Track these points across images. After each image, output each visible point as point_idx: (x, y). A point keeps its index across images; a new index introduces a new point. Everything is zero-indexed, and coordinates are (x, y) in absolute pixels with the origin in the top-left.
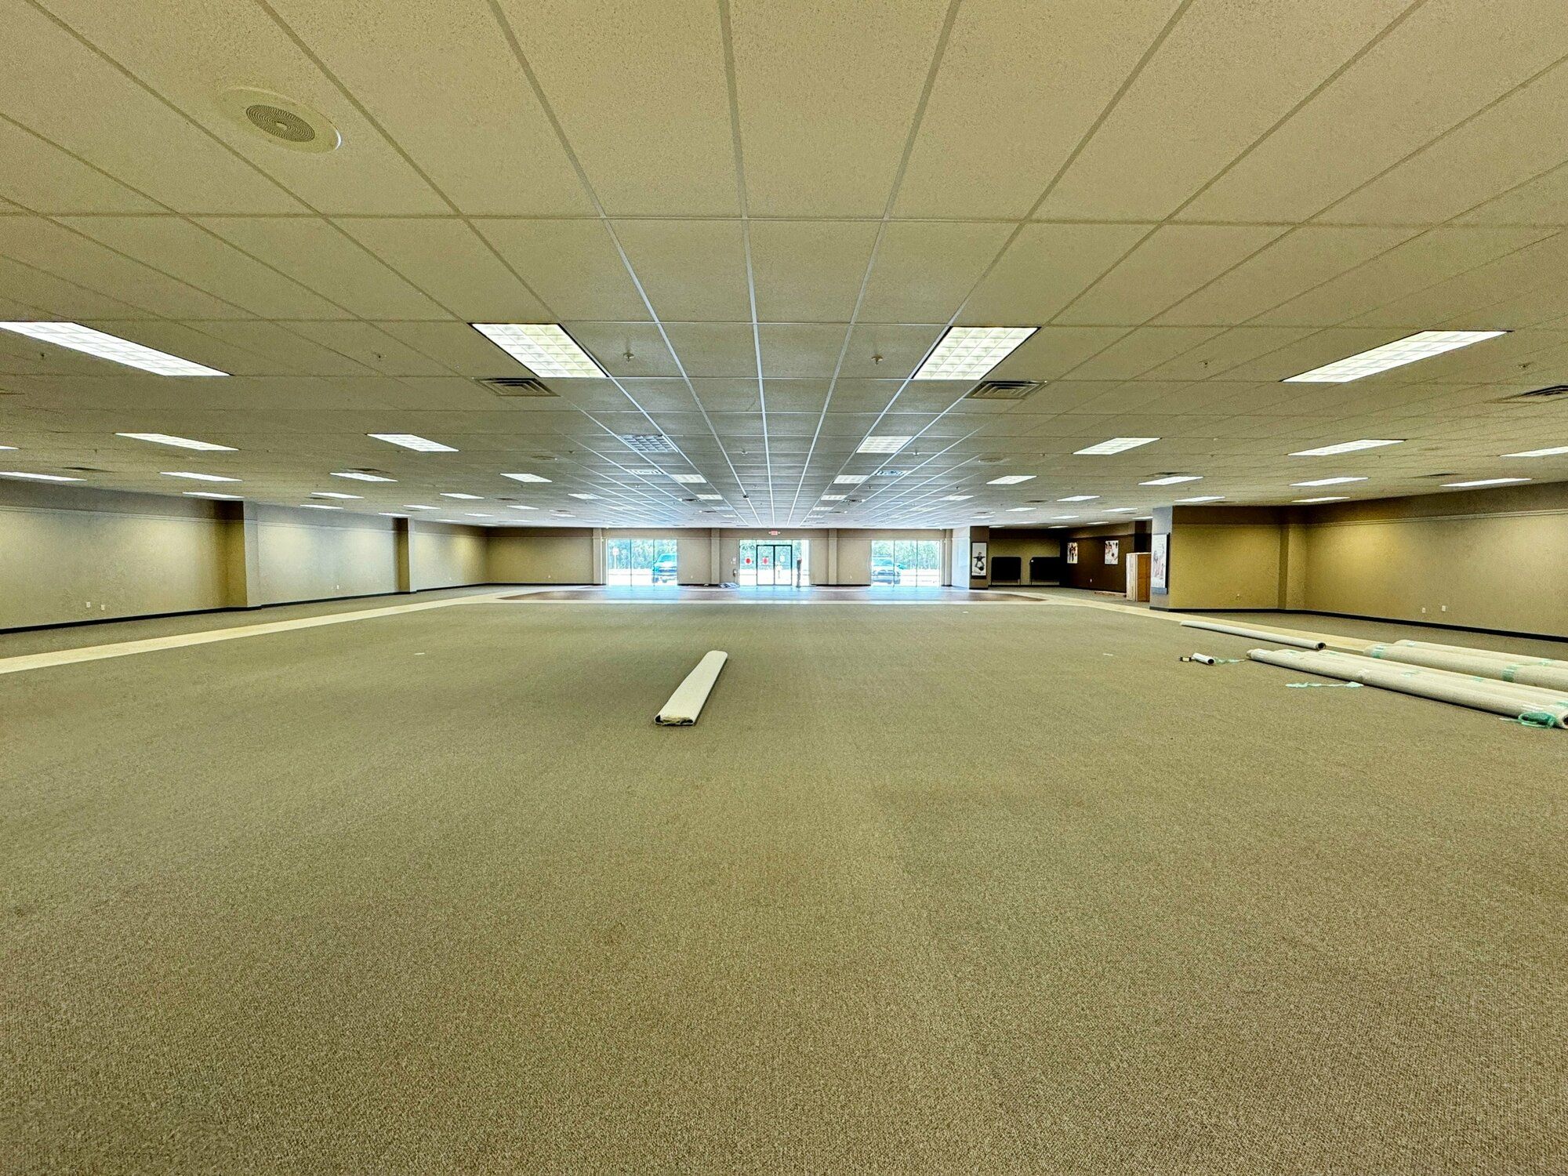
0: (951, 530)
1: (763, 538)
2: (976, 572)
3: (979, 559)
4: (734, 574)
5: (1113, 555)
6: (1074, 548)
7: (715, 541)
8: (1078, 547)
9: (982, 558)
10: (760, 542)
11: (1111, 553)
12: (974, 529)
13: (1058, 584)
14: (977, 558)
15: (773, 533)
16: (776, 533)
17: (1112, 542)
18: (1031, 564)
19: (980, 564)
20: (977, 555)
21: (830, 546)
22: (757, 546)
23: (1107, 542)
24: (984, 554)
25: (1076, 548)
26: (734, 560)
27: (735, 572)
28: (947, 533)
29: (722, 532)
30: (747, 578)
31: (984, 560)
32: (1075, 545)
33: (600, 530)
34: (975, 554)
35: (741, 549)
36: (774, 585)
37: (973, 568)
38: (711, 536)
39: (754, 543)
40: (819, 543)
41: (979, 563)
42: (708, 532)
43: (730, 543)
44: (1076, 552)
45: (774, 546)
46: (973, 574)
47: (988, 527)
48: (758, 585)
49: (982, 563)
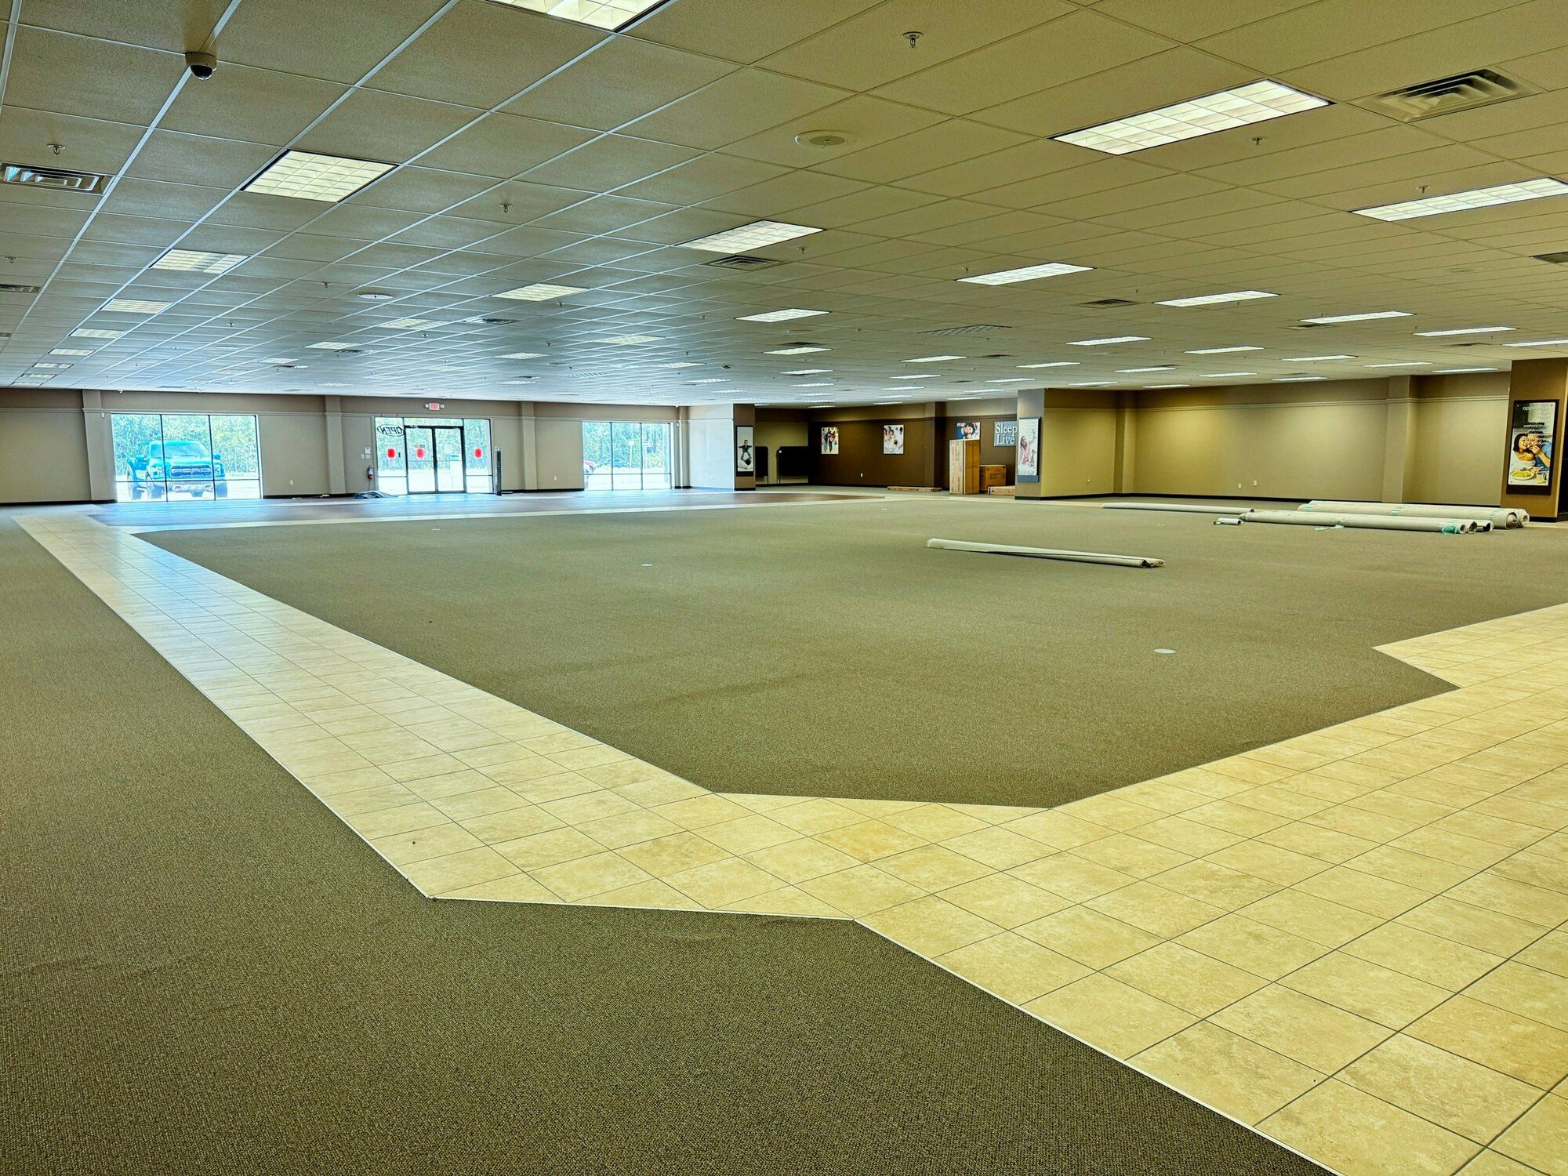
0: (687, 408)
1: (412, 415)
2: (743, 467)
3: (745, 449)
4: (369, 477)
5: (896, 443)
6: (833, 434)
7: (334, 420)
8: (839, 432)
9: (749, 447)
10: (409, 421)
11: (892, 441)
12: (739, 409)
13: (806, 481)
14: (743, 447)
15: (430, 406)
16: (438, 407)
17: (893, 427)
18: (778, 455)
19: (746, 457)
20: (742, 445)
21: (525, 431)
22: (406, 427)
23: (886, 427)
24: (750, 443)
25: (837, 435)
26: (368, 451)
27: (371, 472)
28: (682, 411)
29: (346, 402)
30: (389, 481)
31: (751, 451)
32: (834, 430)
33: (99, 392)
34: (740, 443)
35: (379, 434)
36: (437, 492)
37: (739, 460)
38: (325, 411)
39: (396, 422)
40: (506, 425)
41: (746, 454)
42: (320, 402)
43: (357, 421)
44: (837, 439)
45: (433, 428)
46: (739, 470)
47: (753, 405)
48: (410, 493)
49: (749, 455)
